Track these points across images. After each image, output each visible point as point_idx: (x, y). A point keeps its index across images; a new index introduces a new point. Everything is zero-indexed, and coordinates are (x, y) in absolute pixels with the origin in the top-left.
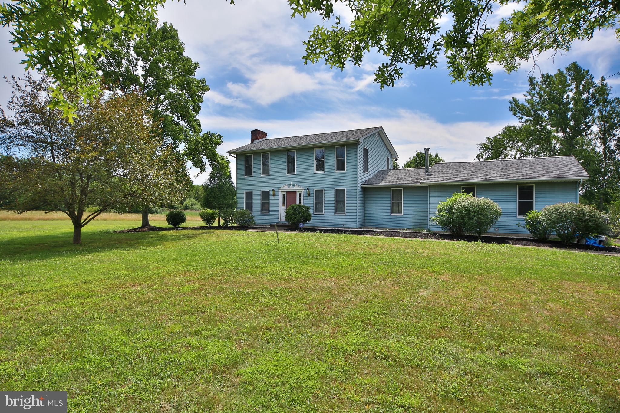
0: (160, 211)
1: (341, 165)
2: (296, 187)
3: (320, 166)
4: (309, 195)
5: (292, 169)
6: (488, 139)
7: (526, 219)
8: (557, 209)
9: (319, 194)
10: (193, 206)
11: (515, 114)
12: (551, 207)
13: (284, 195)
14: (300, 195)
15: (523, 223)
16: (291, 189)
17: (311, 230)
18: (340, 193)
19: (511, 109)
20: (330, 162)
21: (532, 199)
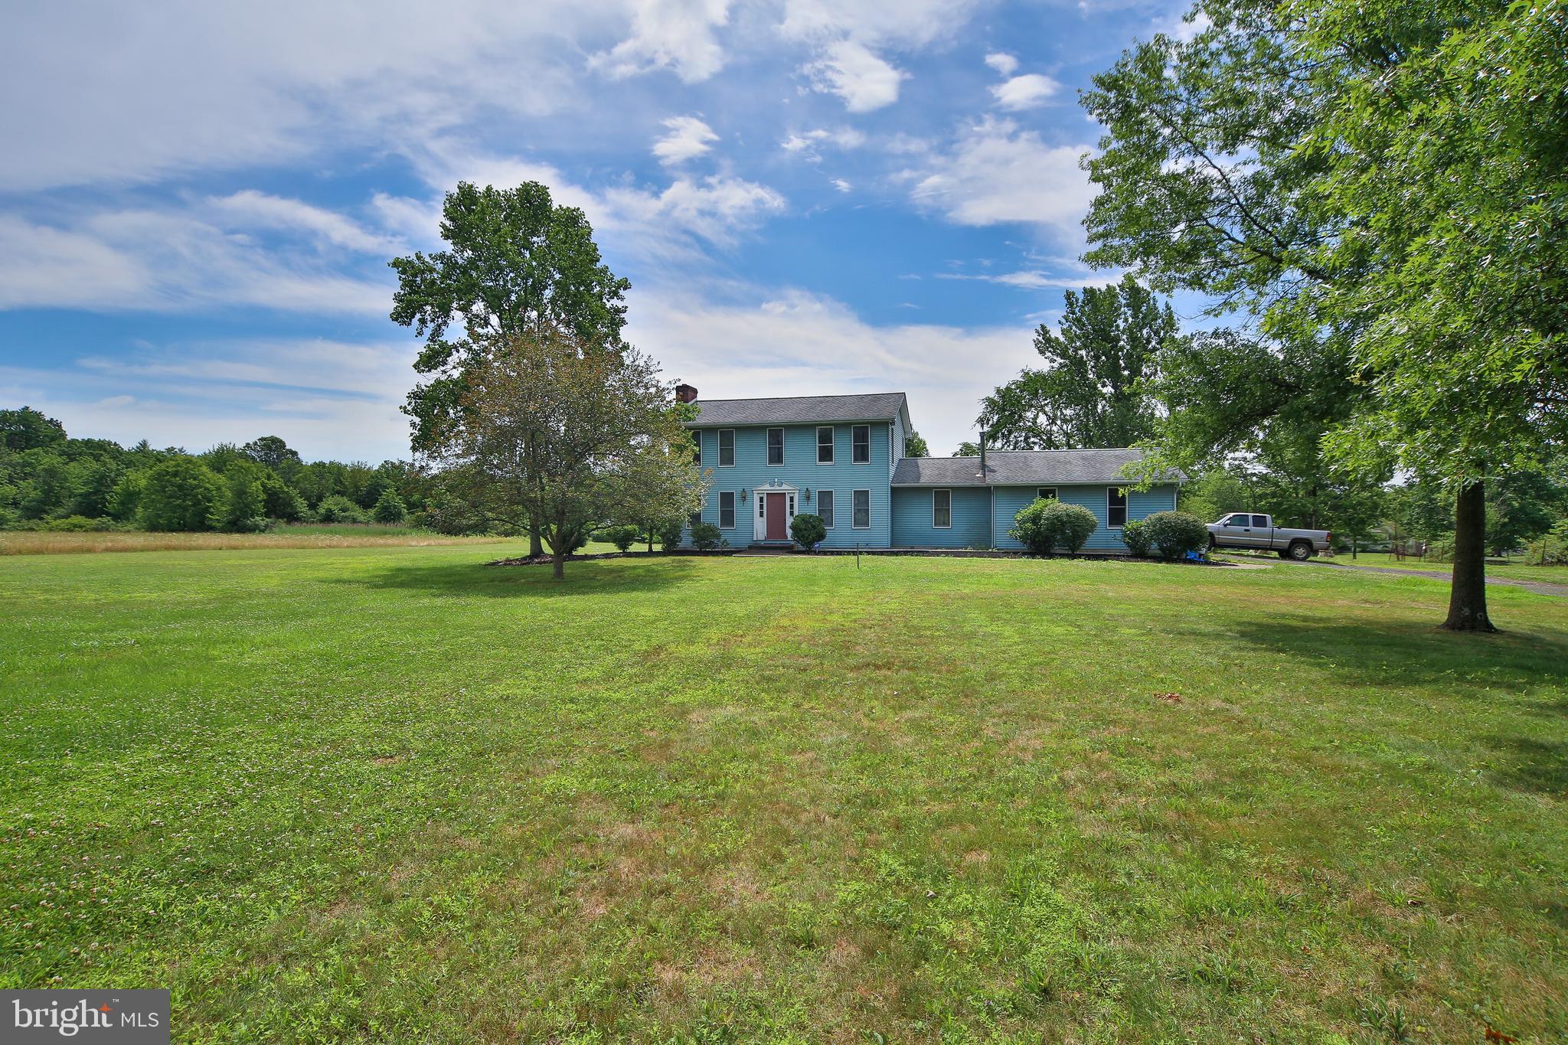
0: (266, 526)
1: (861, 454)
2: (784, 487)
3: (826, 454)
4: (808, 498)
5: (776, 457)
6: (998, 391)
7: (1122, 531)
8: (1161, 519)
9: (826, 497)
10: (347, 514)
11: (1042, 352)
12: (1154, 516)
13: (761, 499)
14: (792, 499)
15: (1119, 535)
16: (777, 489)
17: (825, 553)
18: (862, 497)
19: (1037, 343)
20: (843, 446)
21: (1124, 504)
